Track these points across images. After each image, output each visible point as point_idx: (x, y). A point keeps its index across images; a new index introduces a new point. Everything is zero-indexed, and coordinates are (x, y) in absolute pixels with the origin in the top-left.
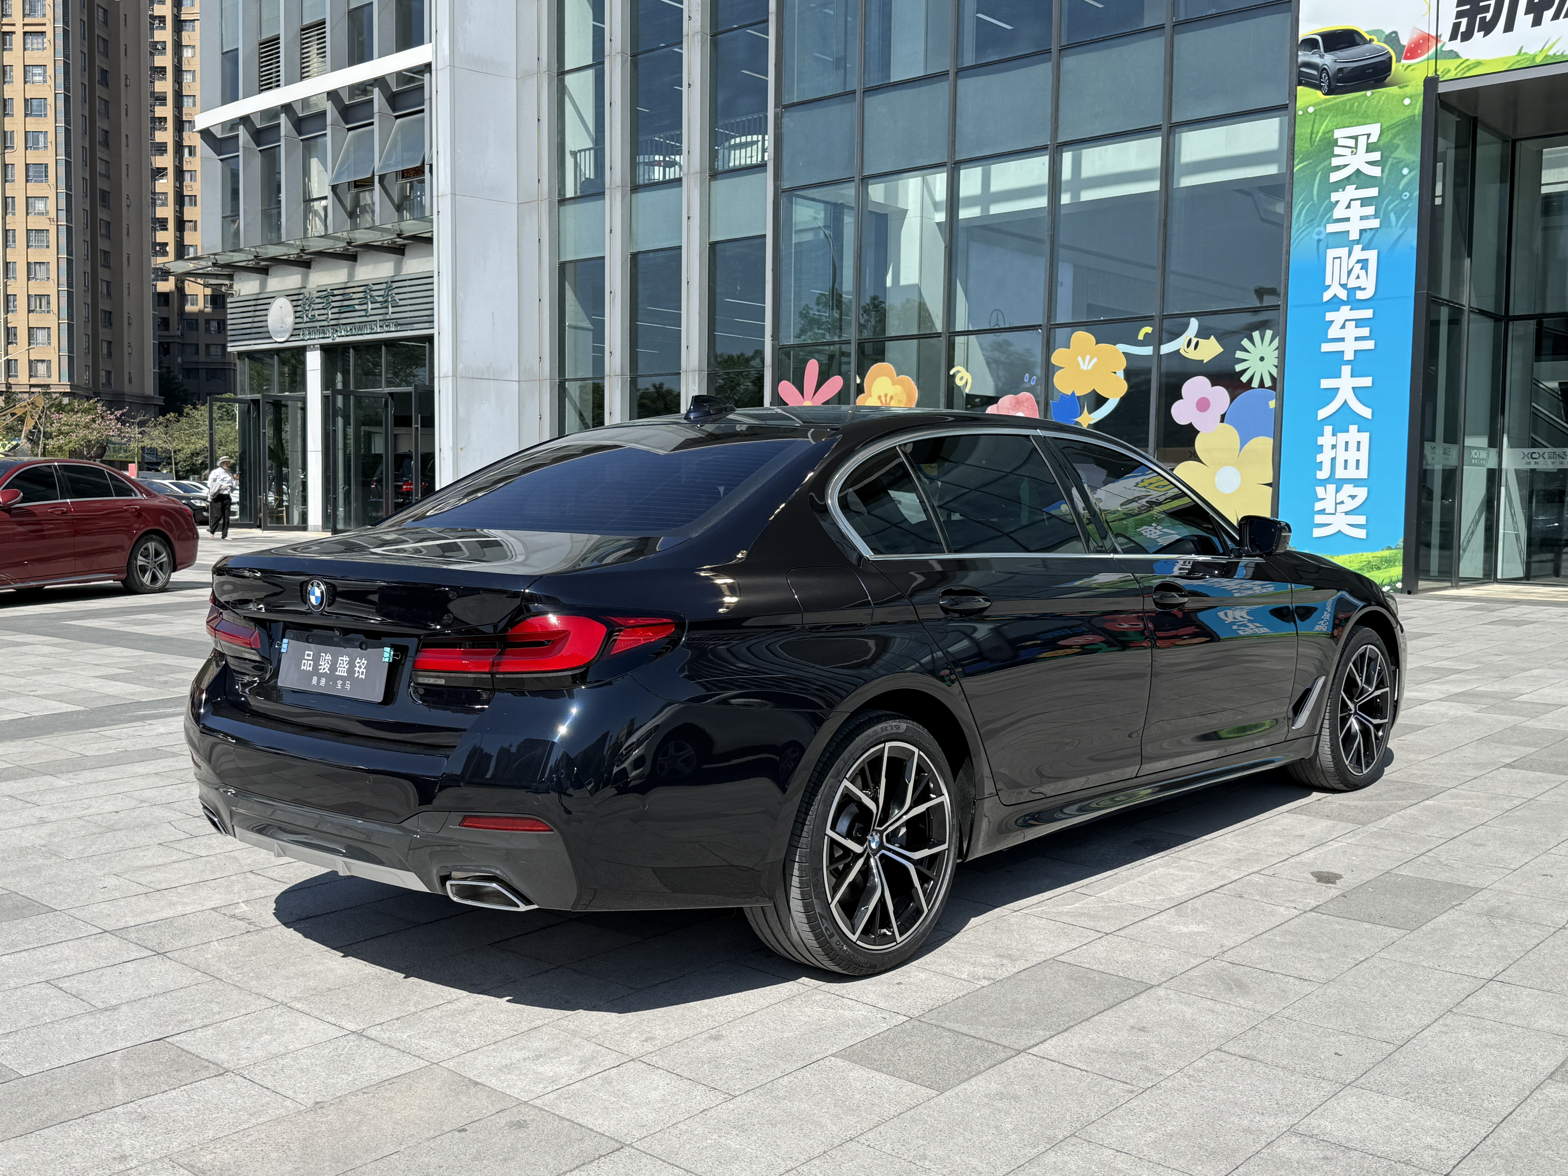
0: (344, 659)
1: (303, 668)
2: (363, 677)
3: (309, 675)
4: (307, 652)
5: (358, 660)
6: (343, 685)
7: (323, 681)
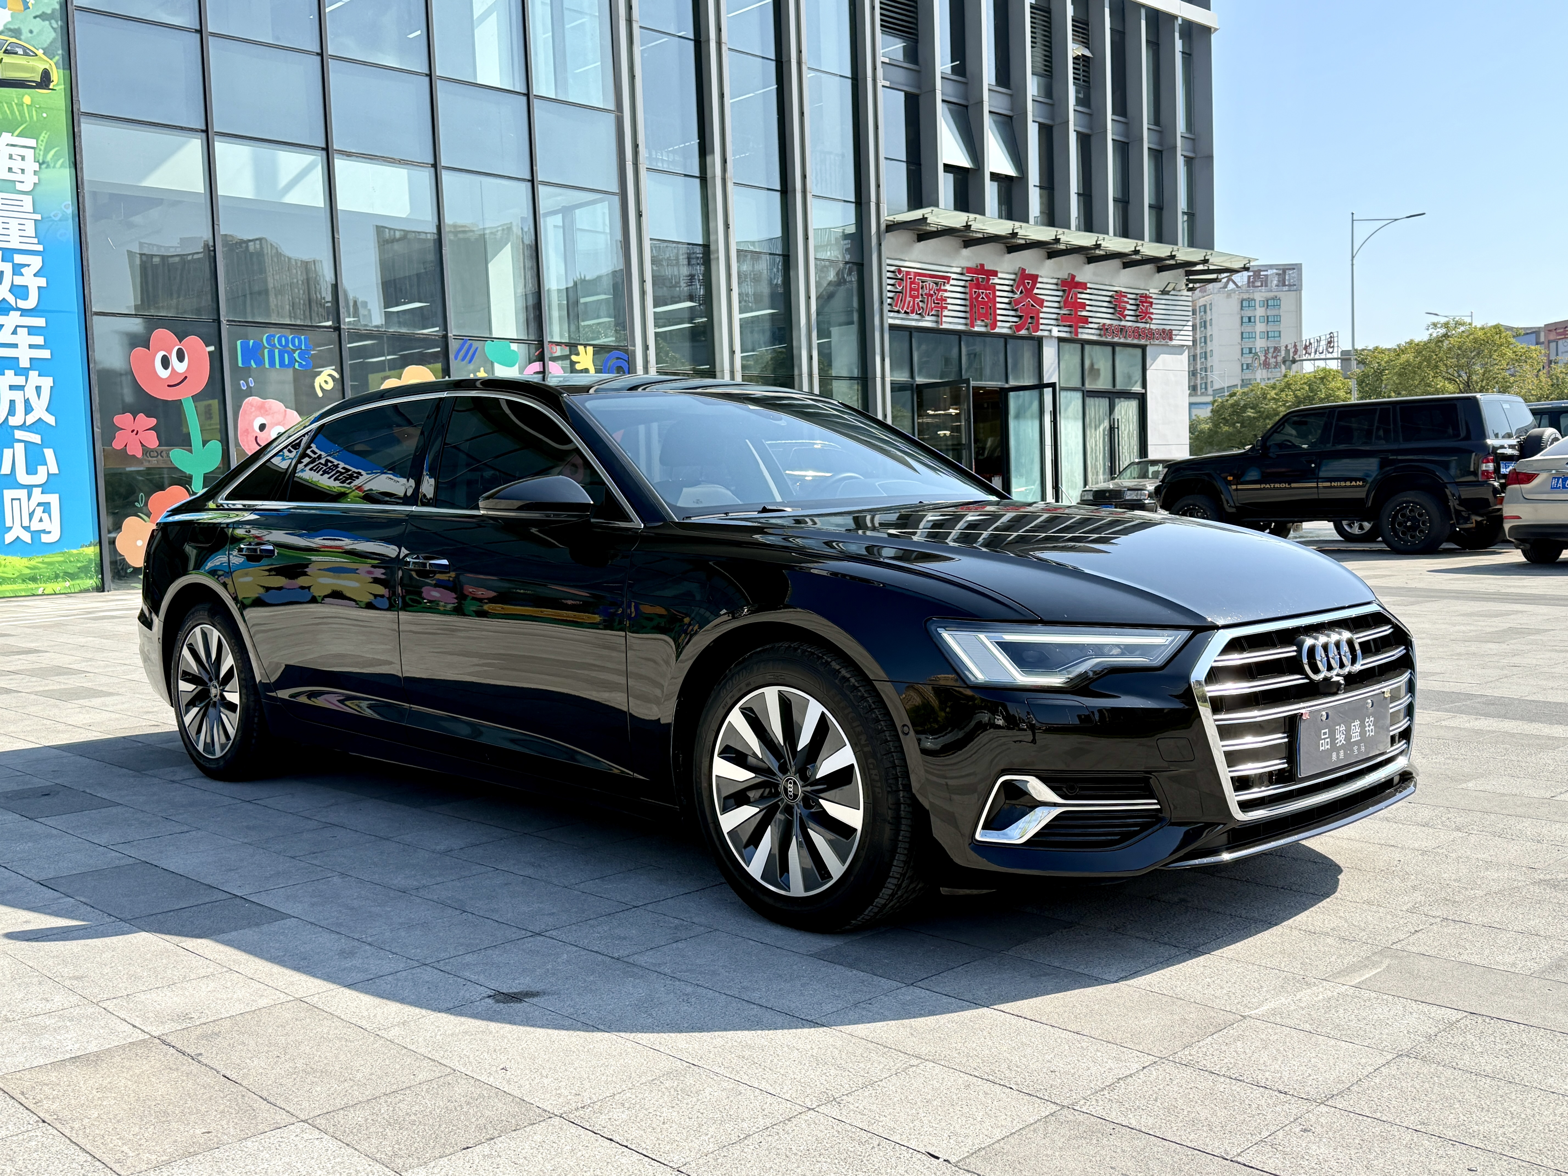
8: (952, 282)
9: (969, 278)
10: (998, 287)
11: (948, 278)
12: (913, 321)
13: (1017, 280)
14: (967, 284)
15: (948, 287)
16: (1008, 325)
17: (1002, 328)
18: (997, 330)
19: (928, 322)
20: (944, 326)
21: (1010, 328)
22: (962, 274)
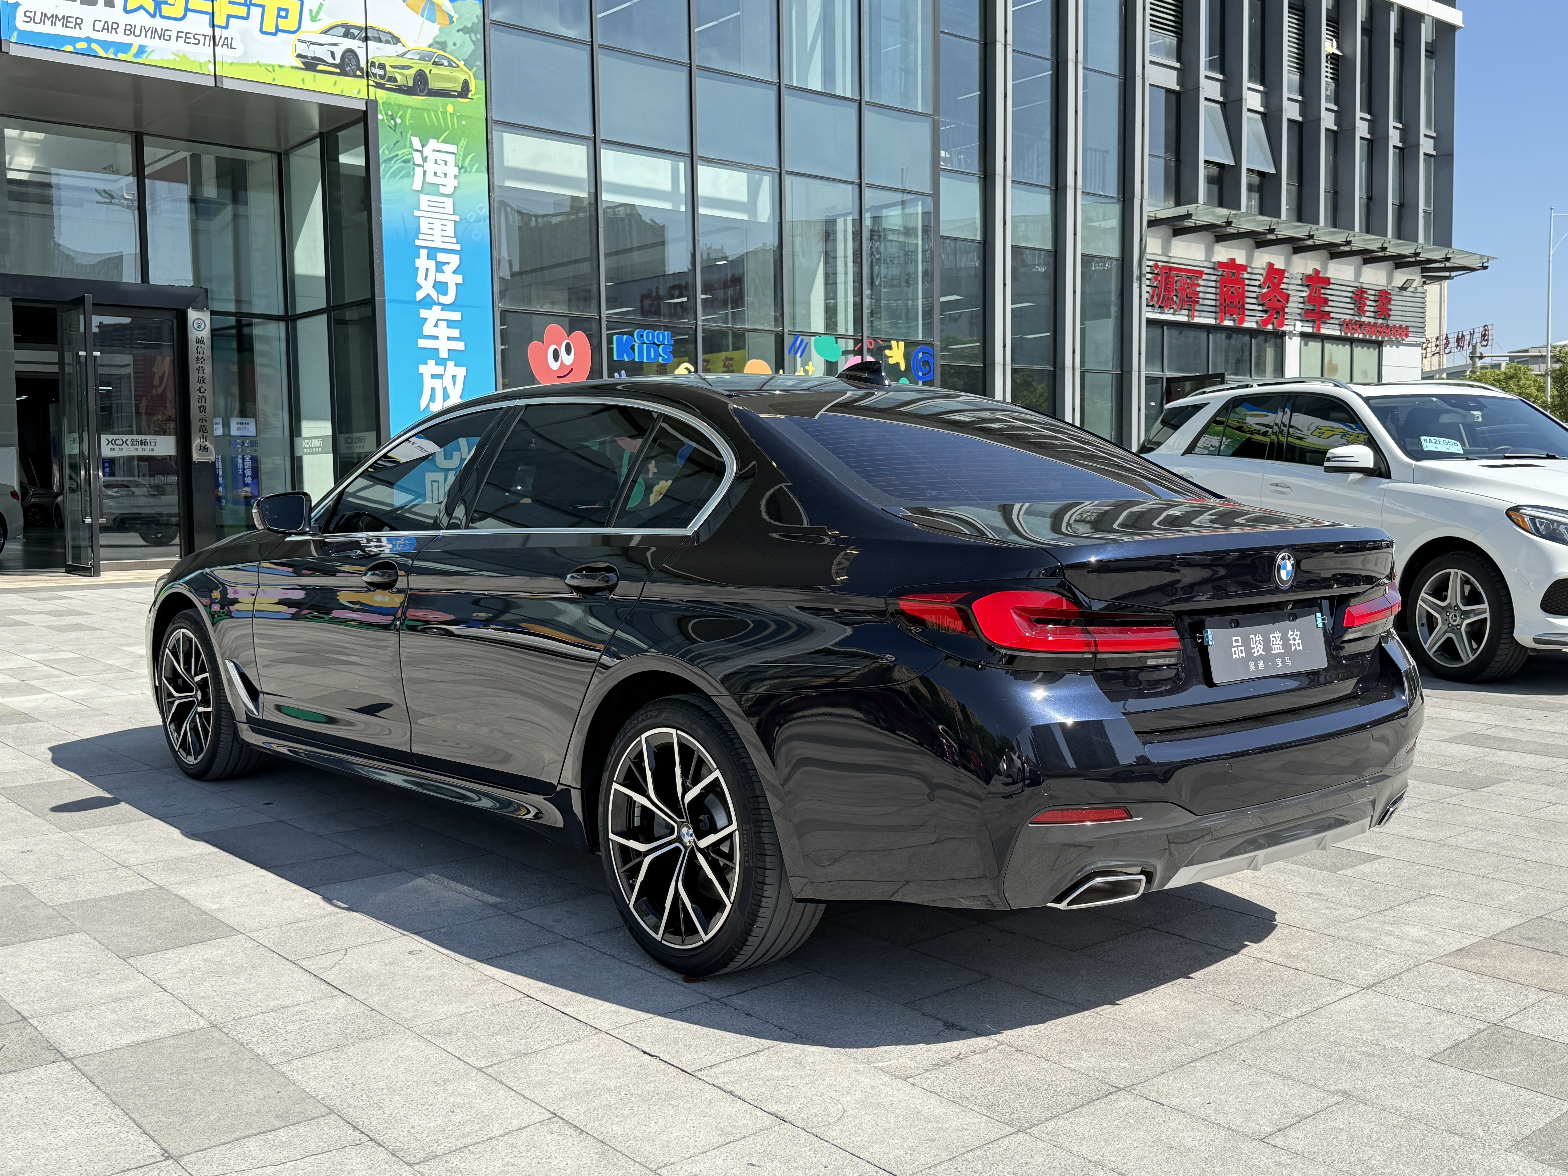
0: (1276, 635)
1: (1234, 656)
2: (1301, 648)
3: (1244, 662)
4: (1234, 639)
5: (1290, 633)
6: (1283, 662)
7: (1261, 665)
8: (1204, 277)
9: (1220, 273)
10: (1247, 282)
11: (1202, 273)
12: (1168, 316)
13: (1265, 274)
14: (1219, 279)
15: (1201, 282)
16: (1255, 319)
17: (1250, 324)
18: (1245, 325)
19: (1182, 317)
20: (1196, 320)
21: (1258, 322)
22: (1213, 268)
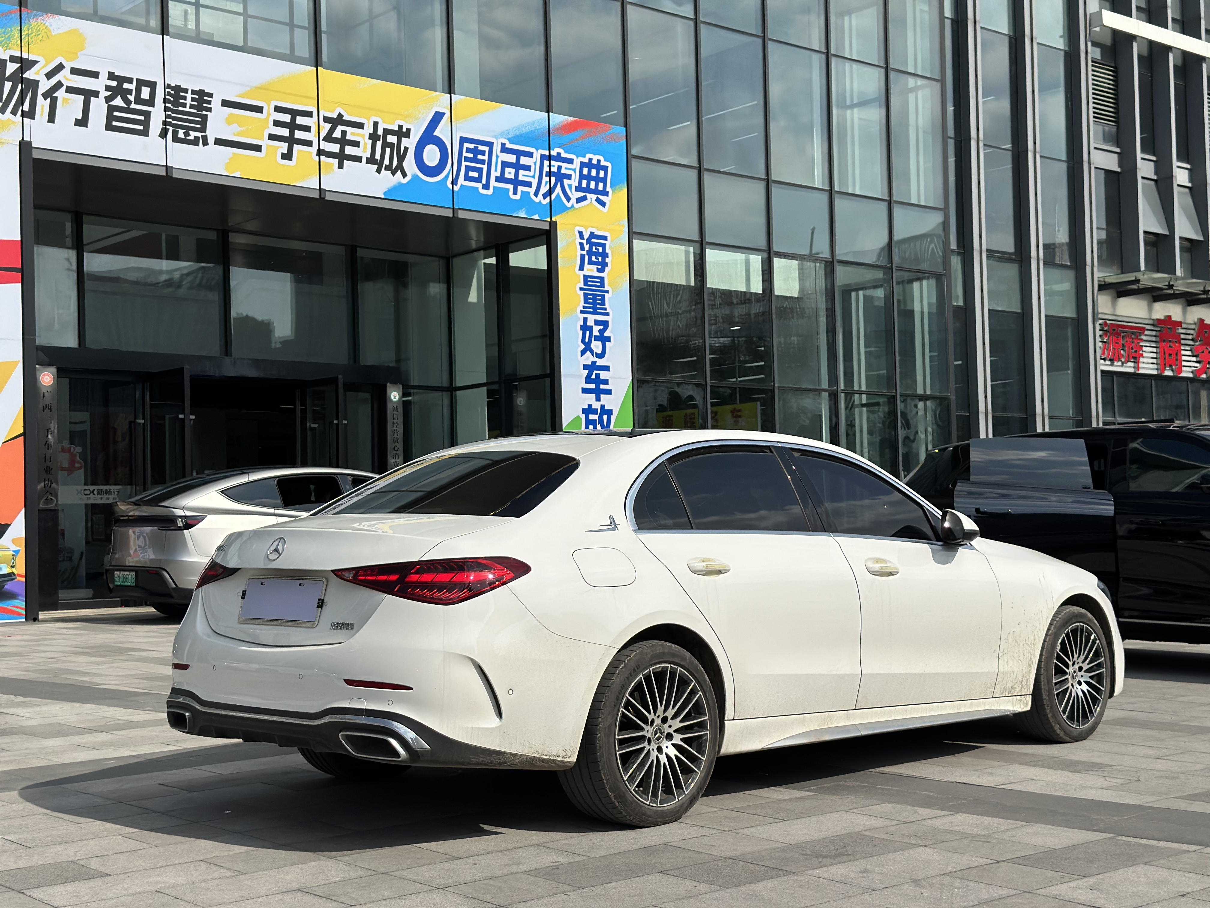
8: (1146, 332)
9: (1159, 329)
10: (1182, 336)
11: (1144, 329)
12: (1117, 367)
13: (1196, 329)
14: (1158, 334)
15: (1144, 337)
16: (1190, 369)
17: (1186, 373)
18: (1183, 375)
19: (1129, 368)
20: (1141, 371)
21: (1192, 372)
22: (1153, 325)
